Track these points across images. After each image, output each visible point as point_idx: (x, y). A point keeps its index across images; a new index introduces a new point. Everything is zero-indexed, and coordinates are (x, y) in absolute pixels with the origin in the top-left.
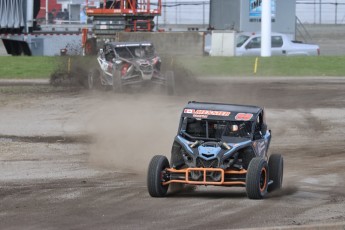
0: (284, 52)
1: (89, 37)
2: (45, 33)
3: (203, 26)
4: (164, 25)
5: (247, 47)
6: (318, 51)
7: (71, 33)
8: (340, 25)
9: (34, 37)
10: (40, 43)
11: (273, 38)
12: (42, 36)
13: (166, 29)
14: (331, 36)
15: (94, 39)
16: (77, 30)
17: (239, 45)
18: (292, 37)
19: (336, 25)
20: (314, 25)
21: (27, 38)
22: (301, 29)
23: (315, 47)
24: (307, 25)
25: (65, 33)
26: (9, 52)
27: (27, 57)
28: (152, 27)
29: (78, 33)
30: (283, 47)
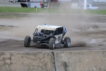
0: (90, 8)
1: (42, 3)
2: (31, 2)
3: (70, 1)
4: (60, 1)
5: (80, 7)
6: (98, 9)
7: (37, 2)
8: (104, 2)
9: (28, 3)
10: (30, 4)
11: (87, 5)
12: (30, 3)
13: (61, 2)
14: (101, 5)
15: (43, 4)
16: (39, 1)
17: (79, 6)
18: (92, 5)
19: (103, 2)
20: (97, 2)
21: (27, 3)
22: (94, 3)
23: (97, 8)
24: (96, 2)
25: (36, 2)
26: (22, 6)
27: (26, 8)
28: (57, 1)
29: (39, 2)
30: (89, 7)
